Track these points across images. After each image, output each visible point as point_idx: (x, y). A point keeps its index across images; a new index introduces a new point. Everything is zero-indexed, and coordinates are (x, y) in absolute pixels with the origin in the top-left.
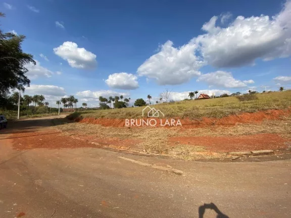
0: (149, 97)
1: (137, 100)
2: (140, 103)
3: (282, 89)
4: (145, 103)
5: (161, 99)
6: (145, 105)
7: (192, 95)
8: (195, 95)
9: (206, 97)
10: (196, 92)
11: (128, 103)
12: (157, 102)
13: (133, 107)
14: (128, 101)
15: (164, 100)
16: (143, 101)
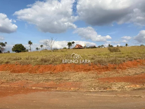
0: (30, 43)
1: (16, 45)
2: (19, 49)
3: (127, 45)
4: (25, 49)
5: (42, 46)
6: (25, 51)
7: (70, 44)
8: (72, 44)
9: (80, 47)
10: (73, 43)
11: (4, 47)
12: (37, 49)
13: (9, 52)
14: (5, 46)
15: (45, 47)
16: (23, 47)
